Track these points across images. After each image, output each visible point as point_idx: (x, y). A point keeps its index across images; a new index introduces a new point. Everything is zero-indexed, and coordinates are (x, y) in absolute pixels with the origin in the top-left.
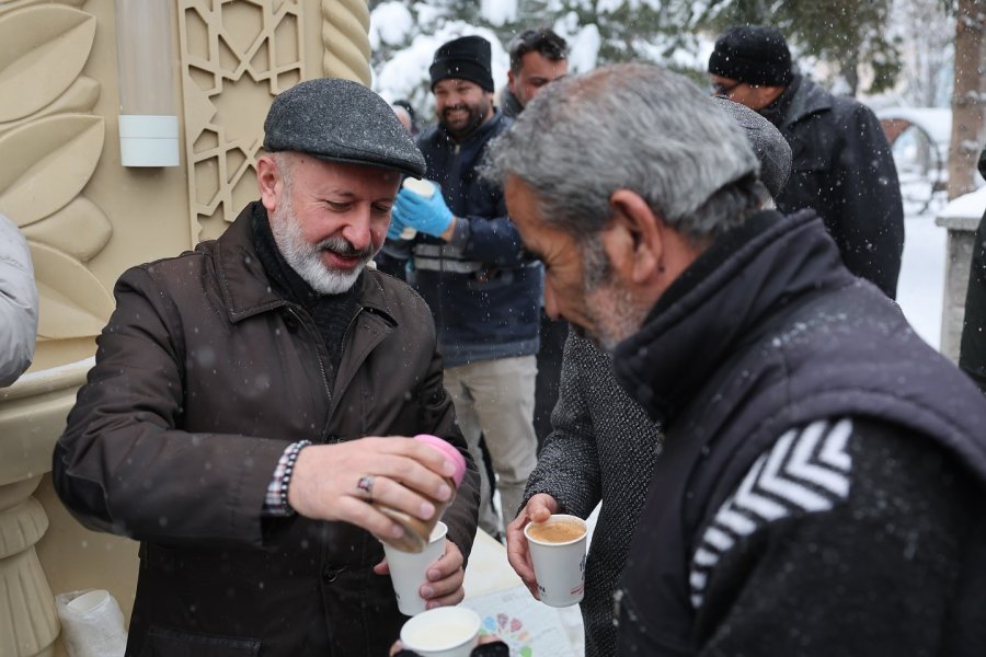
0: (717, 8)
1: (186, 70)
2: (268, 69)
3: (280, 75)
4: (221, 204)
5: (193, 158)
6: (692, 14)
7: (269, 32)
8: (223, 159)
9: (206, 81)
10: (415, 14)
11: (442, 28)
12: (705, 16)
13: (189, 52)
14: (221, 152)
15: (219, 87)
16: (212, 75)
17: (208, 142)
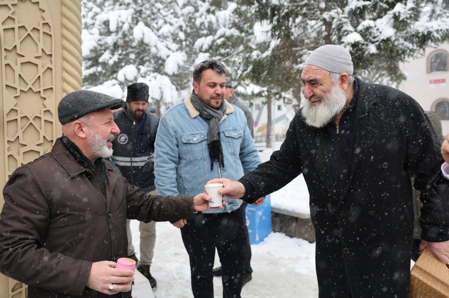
0: (245, 72)
1: (4, 87)
2: (40, 88)
3: (44, 90)
4: (18, 137)
5: (6, 119)
6: (237, 74)
7: (40, 74)
8: (19, 120)
9: (13, 91)
10: (139, 70)
11: (149, 75)
12: (241, 75)
13: (6, 80)
14: (19, 118)
15: (18, 94)
16: (16, 89)
17: (13, 114)
